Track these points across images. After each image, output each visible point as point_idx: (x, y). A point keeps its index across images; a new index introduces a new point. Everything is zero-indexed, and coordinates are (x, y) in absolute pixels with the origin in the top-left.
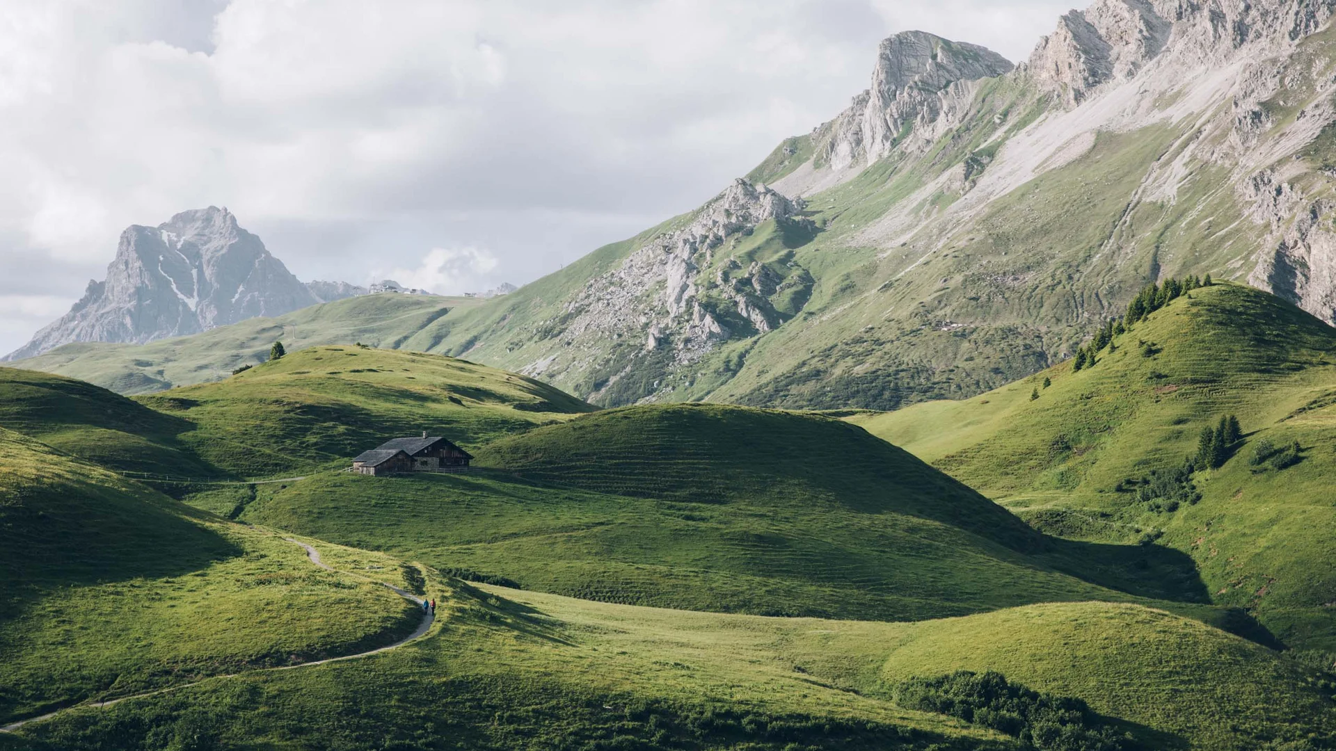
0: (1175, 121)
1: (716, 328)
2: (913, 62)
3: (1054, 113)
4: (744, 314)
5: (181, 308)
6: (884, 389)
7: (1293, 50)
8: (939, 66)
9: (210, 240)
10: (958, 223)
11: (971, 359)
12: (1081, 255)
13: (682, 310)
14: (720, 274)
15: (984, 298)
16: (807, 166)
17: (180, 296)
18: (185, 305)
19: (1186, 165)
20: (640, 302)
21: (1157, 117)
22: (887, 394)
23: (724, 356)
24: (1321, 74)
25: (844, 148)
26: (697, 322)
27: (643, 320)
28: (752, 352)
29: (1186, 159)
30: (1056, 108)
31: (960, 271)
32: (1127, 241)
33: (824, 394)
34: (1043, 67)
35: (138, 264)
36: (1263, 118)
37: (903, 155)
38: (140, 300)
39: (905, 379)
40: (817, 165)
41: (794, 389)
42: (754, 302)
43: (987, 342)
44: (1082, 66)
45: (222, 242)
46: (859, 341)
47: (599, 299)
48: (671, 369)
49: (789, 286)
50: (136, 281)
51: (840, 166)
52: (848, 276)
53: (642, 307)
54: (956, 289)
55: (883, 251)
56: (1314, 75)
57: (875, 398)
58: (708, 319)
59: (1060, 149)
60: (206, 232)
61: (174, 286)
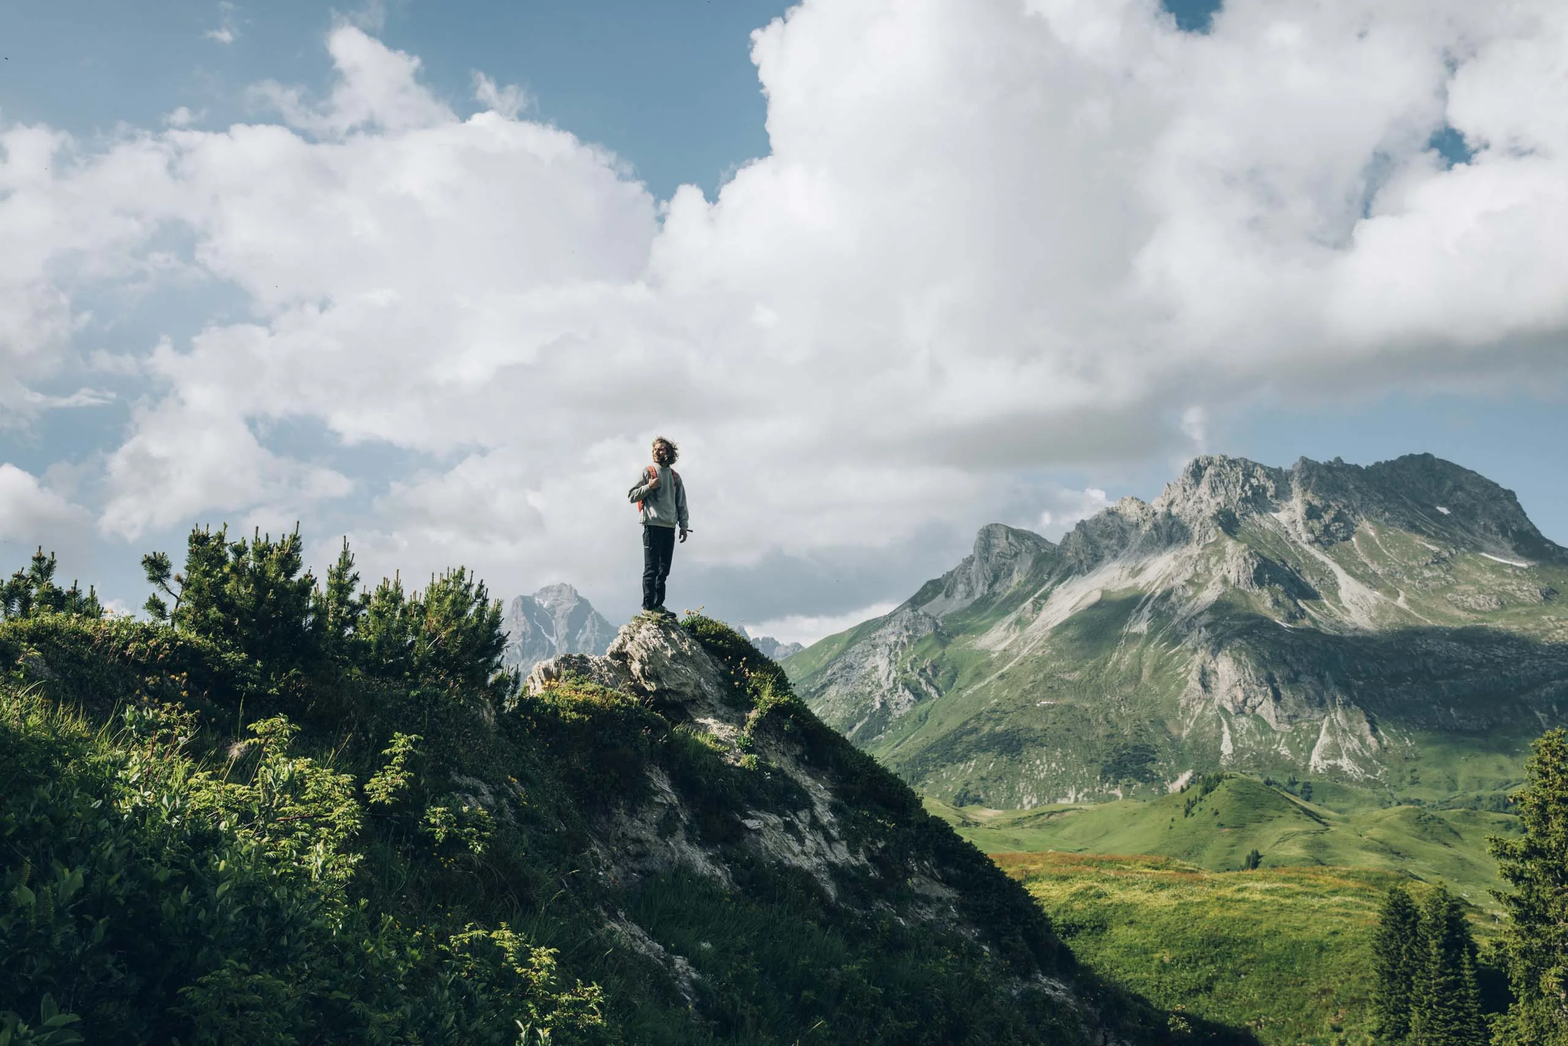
0: (1141, 585)
1: (912, 697)
2: (996, 541)
3: (1077, 576)
4: (925, 689)
5: (547, 643)
6: (1013, 740)
7: (1199, 551)
8: (1010, 544)
9: (562, 603)
10: (1034, 640)
11: (1054, 723)
12: (1102, 662)
13: (891, 686)
14: (909, 665)
15: (1056, 688)
16: (941, 597)
17: (547, 636)
18: (549, 641)
19: (1150, 611)
20: (865, 678)
21: (1130, 583)
22: (1015, 743)
23: (918, 712)
24: (1215, 565)
25: (961, 587)
26: (901, 693)
27: (868, 689)
28: (932, 711)
29: (1149, 608)
30: (1077, 573)
31: (1041, 671)
32: (1124, 654)
33: (982, 742)
34: (1068, 550)
35: (524, 618)
36: (1187, 588)
37: (994, 594)
38: (524, 639)
39: (1023, 735)
40: (947, 596)
41: (965, 738)
42: (929, 682)
43: (1062, 714)
44: (1090, 552)
45: (570, 605)
46: (994, 711)
47: (842, 676)
48: (890, 720)
49: (947, 673)
50: (522, 628)
51: (960, 597)
52: (977, 667)
53: (866, 681)
54: (1041, 682)
55: (993, 652)
56: (1211, 566)
57: (1009, 745)
58: (907, 692)
59: (1082, 599)
60: (559, 598)
61: (543, 630)
